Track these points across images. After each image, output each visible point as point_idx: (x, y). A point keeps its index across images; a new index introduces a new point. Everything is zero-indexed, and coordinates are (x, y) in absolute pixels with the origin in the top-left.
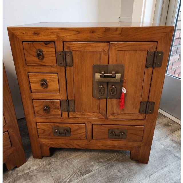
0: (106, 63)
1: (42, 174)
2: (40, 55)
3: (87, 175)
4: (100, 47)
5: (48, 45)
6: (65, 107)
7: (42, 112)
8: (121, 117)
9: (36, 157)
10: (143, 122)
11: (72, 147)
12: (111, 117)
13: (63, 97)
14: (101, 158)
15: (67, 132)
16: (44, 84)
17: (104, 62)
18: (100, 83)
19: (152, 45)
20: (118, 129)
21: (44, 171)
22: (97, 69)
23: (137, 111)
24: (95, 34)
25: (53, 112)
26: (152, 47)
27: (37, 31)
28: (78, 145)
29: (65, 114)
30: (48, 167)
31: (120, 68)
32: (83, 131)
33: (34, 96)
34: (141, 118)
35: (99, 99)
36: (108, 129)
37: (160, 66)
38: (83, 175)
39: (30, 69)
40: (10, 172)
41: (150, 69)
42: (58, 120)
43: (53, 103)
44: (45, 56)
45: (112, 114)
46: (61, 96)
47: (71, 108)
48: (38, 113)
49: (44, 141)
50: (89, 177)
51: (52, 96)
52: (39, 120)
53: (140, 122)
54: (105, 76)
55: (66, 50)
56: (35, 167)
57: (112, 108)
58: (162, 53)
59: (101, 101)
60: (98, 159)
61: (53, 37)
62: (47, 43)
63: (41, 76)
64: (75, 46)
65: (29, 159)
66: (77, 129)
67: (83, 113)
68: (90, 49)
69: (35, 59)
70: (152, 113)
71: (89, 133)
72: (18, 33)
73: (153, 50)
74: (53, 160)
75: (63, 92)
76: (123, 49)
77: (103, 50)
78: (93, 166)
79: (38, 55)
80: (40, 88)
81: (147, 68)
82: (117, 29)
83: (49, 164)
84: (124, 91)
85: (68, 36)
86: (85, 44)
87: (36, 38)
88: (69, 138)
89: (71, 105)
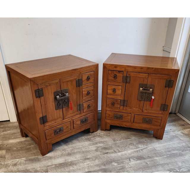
0: (146, 84)
1: (106, 136)
2: (115, 77)
4: (144, 75)
5: (120, 73)
6: (122, 104)
7: (110, 105)
8: (150, 111)
9: (102, 130)
10: (161, 115)
11: (122, 126)
12: (145, 111)
13: (122, 99)
14: (137, 134)
15: (121, 117)
16: (114, 90)
17: (145, 83)
18: (142, 93)
20: (148, 118)
22: (141, 85)
23: (159, 109)
24: (143, 69)
25: (116, 106)
26: (169, 78)
27: (116, 66)
28: (125, 125)
29: (122, 107)
30: (109, 134)
31: (152, 87)
32: (130, 117)
33: (109, 96)
34: (161, 113)
35: (140, 101)
36: (143, 117)
37: (172, 87)
39: (109, 83)
41: (167, 88)
42: (118, 111)
43: (117, 101)
44: (118, 77)
45: (146, 110)
47: (125, 104)
48: (108, 105)
51: (117, 97)
52: (108, 109)
54: (145, 90)
55: (128, 75)
56: (102, 134)
57: (146, 106)
58: (173, 81)
59: (141, 102)
60: (135, 135)
61: (123, 69)
62: (119, 72)
63: (114, 87)
64: (132, 74)
65: (99, 130)
66: (126, 116)
67: (131, 108)
68: (139, 76)
69: (113, 78)
70: (166, 111)
71: (132, 119)
72: (107, 66)
73: (169, 79)
74: (111, 132)
75: (123, 96)
76: (155, 77)
77: (145, 77)
78: (132, 137)
79: (114, 77)
80: (112, 93)
81: (166, 87)
82: (153, 68)
83: (109, 133)
84: (153, 98)
85: (130, 69)
86: (137, 74)
87: (115, 69)
88: (122, 120)
89: (126, 103)
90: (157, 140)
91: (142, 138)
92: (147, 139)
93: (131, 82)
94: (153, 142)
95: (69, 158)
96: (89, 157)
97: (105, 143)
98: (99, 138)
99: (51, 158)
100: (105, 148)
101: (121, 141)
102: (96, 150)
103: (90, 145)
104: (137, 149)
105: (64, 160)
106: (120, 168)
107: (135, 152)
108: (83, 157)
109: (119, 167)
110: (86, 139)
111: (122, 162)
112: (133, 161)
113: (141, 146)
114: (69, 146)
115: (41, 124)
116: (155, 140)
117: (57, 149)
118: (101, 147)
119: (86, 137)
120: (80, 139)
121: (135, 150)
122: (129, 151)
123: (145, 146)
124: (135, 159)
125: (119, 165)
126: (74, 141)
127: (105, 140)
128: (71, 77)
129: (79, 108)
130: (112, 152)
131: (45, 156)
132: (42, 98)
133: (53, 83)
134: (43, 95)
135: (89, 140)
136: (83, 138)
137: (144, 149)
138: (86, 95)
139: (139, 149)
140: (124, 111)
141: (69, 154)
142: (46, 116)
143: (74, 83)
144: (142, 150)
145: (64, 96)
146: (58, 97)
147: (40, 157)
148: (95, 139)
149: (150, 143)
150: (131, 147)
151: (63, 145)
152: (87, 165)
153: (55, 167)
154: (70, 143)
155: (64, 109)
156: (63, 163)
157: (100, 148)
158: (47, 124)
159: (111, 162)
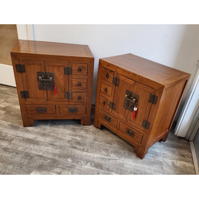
0: (132, 92)
1: (92, 133)
2: (107, 76)
3: (109, 145)
4: (131, 82)
5: (111, 73)
6: (111, 106)
7: (102, 104)
8: (133, 124)
9: (95, 126)
10: (143, 132)
11: (110, 129)
12: (129, 121)
13: (112, 101)
14: (122, 144)
15: (109, 120)
16: (106, 90)
17: (131, 90)
19: (153, 91)
20: (131, 130)
21: (94, 133)
22: (127, 92)
23: (141, 124)
24: (130, 75)
25: (106, 106)
26: (153, 92)
27: (109, 64)
28: (112, 129)
29: (111, 110)
30: (96, 132)
31: (137, 97)
32: (116, 123)
33: (101, 94)
34: (142, 129)
36: (126, 127)
37: (155, 104)
38: (107, 143)
39: (103, 81)
40: (82, 125)
41: (151, 103)
42: (107, 112)
43: (107, 102)
44: (109, 77)
45: (130, 120)
46: (111, 99)
47: (113, 108)
48: (100, 104)
49: (100, 120)
50: (109, 146)
51: (107, 98)
52: (100, 107)
53: (141, 131)
54: (129, 98)
55: (117, 77)
56: (92, 130)
57: (130, 117)
58: (157, 97)
59: (126, 110)
60: (120, 143)
61: (114, 70)
62: (111, 71)
63: (106, 86)
64: (122, 78)
66: (114, 120)
67: (118, 113)
68: (127, 81)
69: (105, 77)
70: (148, 129)
71: (118, 125)
72: (102, 63)
73: (153, 94)
74: (101, 131)
75: (112, 98)
76: (141, 87)
77: (132, 84)
78: (115, 144)
81: (149, 102)
82: (139, 76)
85: (120, 72)
86: (125, 78)
87: (108, 68)
88: (110, 123)
89: (114, 106)
90: (136, 158)
91: (124, 149)
92: (127, 152)
93: (119, 85)
94: (130, 158)
95: (41, 137)
96: (56, 144)
97: (84, 139)
98: (84, 132)
99: (28, 131)
100: (79, 143)
101: (100, 143)
102: (69, 141)
103: (70, 134)
104: (106, 157)
105: (35, 137)
106: (70, 166)
107: (101, 158)
108: (52, 141)
109: (70, 164)
110: (72, 128)
111: (78, 162)
112: (89, 165)
113: (113, 156)
114: (52, 128)
115: (22, 98)
116: (134, 156)
117: (40, 126)
118: (77, 140)
119: (74, 127)
120: (68, 126)
121: (103, 157)
122: (96, 155)
123: (117, 158)
124: (93, 164)
125: (72, 162)
126: (61, 126)
127: (87, 136)
128: (59, 63)
129: (66, 95)
130: (80, 150)
131: (25, 128)
132: (24, 74)
133: (37, 63)
134: (25, 72)
135: (74, 130)
136: (71, 126)
137: (112, 159)
138: (76, 85)
139: (108, 157)
140: (112, 114)
141: (44, 135)
142: (28, 92)
143: (62, 70)
144: (110, 159)
145: (47, 78)
146: (40, 77)
147: (22, 127)
148: (80, 131)
149: (126, 157)
150: (103, 152)
151: (48, 126)
152: (46, 150)
153: (22, 139)
154: (56, 126)
155: (49, 91)
156: (30, 139)
157: (75, 141)
158: (29, 100)
159: (68, 157)
